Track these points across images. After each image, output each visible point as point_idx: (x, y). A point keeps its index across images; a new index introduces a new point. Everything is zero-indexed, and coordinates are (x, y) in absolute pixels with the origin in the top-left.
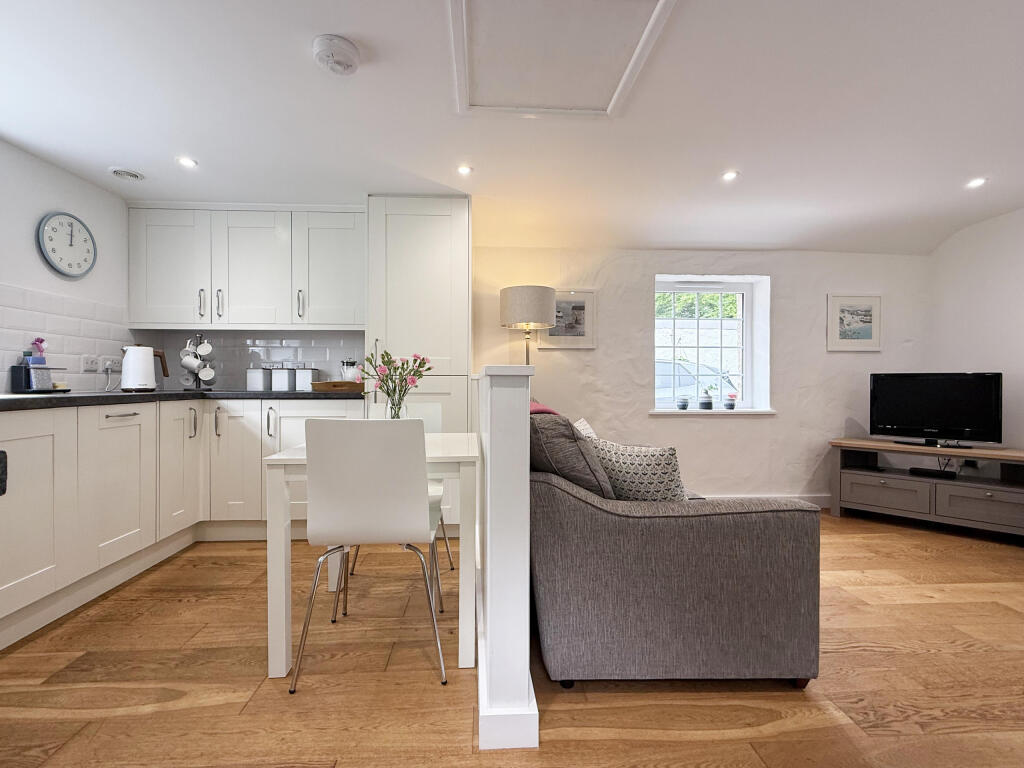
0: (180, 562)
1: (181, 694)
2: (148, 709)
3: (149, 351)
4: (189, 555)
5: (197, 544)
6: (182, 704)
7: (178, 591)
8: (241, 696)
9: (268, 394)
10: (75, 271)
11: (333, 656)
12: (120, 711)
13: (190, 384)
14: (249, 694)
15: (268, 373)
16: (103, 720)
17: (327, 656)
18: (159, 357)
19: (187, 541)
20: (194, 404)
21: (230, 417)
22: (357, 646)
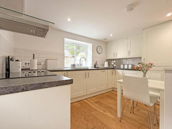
0: (110, 93)
1: (106, 112)
2: (102, 112)
3: (107, 62)
4: (112, 92)
5: (113, 90)
6: (106, 113)
7: (109, 97)
8: (113, 117)
9: (124, 69)
10: (100, 53)
11: (129, 119)
12: (99, 110)
13: (112, 67)
14: (114, 117)
15: (124, 65)
16: (98, 110)
17: (128, 119)
18: (109, 63)
19: (112, 90)
20: (112, 70)
21: (117, 72)
22: (134, 120)
